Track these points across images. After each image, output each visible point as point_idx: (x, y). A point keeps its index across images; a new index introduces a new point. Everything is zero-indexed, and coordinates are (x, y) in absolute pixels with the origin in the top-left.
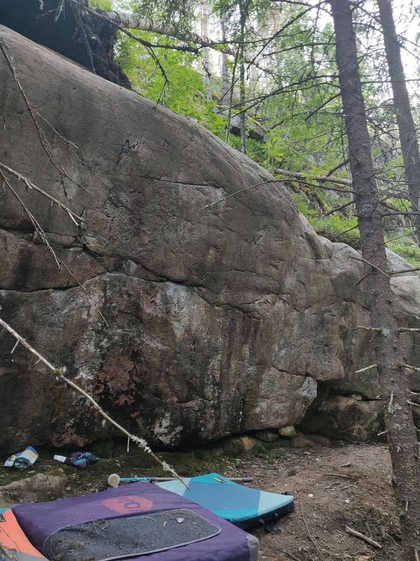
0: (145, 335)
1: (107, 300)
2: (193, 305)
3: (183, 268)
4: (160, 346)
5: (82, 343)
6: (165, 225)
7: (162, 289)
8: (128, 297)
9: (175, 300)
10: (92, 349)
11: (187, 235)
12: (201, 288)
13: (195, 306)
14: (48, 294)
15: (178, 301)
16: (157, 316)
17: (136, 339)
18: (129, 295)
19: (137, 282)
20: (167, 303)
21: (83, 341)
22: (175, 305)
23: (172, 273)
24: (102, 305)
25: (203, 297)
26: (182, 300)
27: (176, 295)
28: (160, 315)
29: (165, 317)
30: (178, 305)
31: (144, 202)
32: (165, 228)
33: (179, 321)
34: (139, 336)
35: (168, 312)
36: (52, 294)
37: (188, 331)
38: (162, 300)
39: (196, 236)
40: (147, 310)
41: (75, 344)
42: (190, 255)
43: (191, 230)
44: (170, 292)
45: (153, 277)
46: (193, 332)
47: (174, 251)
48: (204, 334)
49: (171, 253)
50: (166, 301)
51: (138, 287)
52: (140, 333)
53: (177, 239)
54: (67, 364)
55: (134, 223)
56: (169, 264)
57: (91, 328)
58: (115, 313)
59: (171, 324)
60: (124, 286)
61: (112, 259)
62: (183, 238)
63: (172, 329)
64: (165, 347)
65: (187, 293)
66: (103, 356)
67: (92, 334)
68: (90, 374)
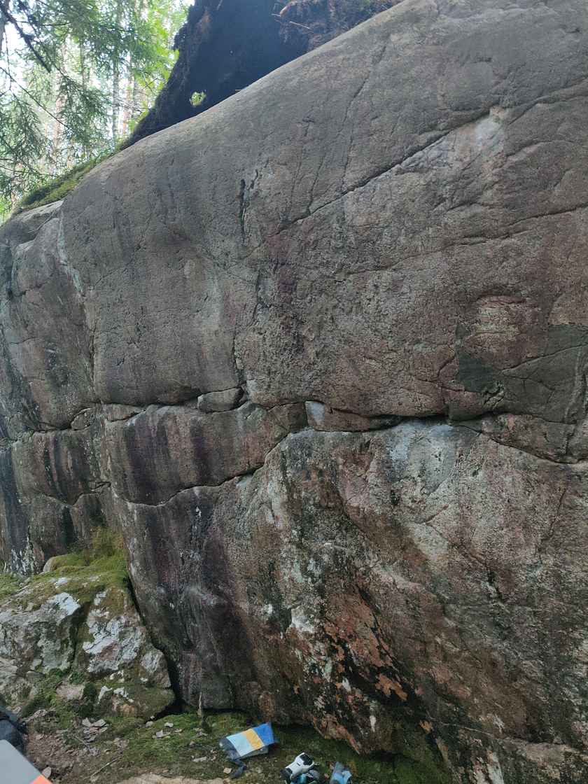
0: (371, 555)
1: (291, 487)
2: (475, 473)
3: (414, 383)
4: (401, 582)
5: (282, 566)
6: (335, 307)
7: (381, 447)
8: (319, 476)
9: (414, 471)
10: (298, 576)
11: (389, 305)
12: (502, 418)
13: (481, 474)
14: (233, 486)
15: (423, 471)
16: (372, 512)
17: (358, 563)
18: (321, 473)
19: (331, 442)
20: (393, 480)
21: (283, 563)
22: (415, 483)
23: (391, 407)
24: (286, 497)
25: (513, 442)
26: (435, 464)
27: (416, 455)
28: (378, 511)
29: (389, 515)
30: (423, 481)
31: (292, 279)
32: (337, 311)
33: (427, 521)
34: (360, 554)
35: (395, 502)
36: (237, 485)
37: (460, 544)
38: (380, 473)
39: (412, 295)
40: (353, 499)
41: (272, 566)
42: (419, 347)
43: (395, 287)
44: (399, 451)
45: (361, 423)
46: (478, 549)
47: (371, 354)
48: (527, 555)
49: (368, 361)
50: (391, 474)
51: (333, 454)
52: (362, 549)
53: (366, 325)
54: (271, 601)
55: (290, 328)
56: (374, 388)
57: (286, 540)
58: (312, 509)
59: (407, 531)
60: (309, 455)
61: (285, 408)
62: (380, 315)
63: (411, 543)
64: (411, 585)
65: (452, 444)
66: (321, 591)
67: (292, 550)
68: (308, 622)
